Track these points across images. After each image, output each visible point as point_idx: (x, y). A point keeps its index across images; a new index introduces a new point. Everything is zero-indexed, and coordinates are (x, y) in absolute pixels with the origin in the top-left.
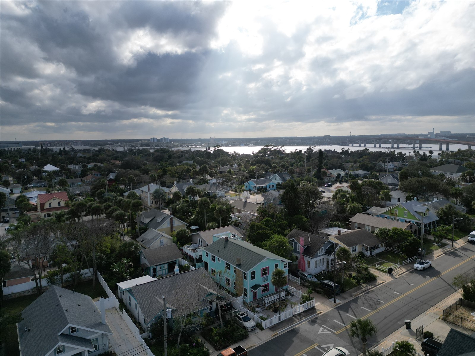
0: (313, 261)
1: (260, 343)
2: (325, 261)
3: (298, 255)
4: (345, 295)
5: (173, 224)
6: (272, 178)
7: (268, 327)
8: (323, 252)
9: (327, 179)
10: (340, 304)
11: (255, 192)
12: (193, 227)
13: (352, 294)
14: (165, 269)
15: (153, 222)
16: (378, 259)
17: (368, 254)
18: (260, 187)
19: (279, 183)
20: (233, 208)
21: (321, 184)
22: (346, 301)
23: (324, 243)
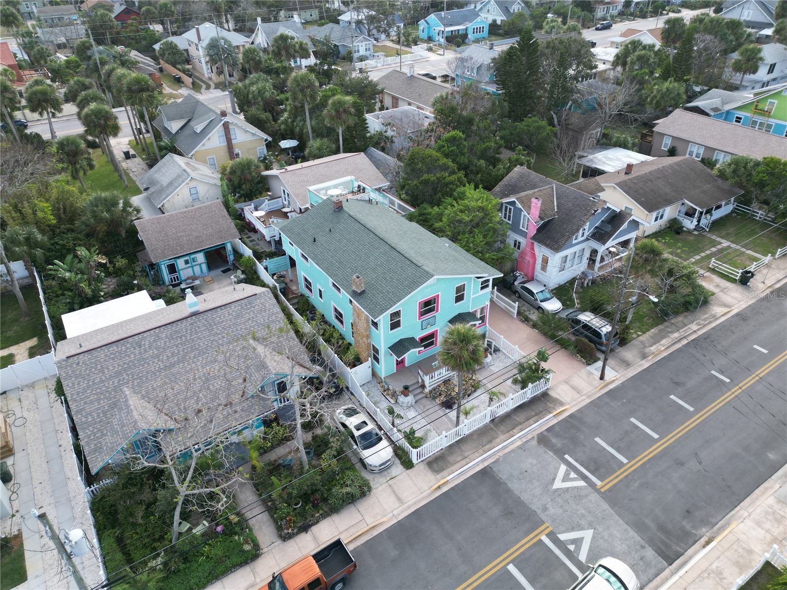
0: (555, 259)
1: (399, 514)
2: (587, 254)
3: (520, 239)
4: (627, 353)
5: (233, 137)
6: (481, 9)
7: (424, 458)
8: (586, 234)
9: (602, 10)
10: (614, 381)
11: (440, 45)
12: (285, 144)
13: (647, 350)
14: (200, 265)
15: (187, 131)
16: (714, 237)
17: (689, 224)
18: (452, 31)
19: (495, 21)
20: (382, 92)
21: (587, 24)
22: (631, 373)
23: (593, 214)
